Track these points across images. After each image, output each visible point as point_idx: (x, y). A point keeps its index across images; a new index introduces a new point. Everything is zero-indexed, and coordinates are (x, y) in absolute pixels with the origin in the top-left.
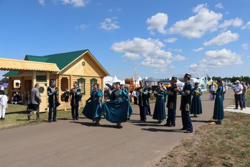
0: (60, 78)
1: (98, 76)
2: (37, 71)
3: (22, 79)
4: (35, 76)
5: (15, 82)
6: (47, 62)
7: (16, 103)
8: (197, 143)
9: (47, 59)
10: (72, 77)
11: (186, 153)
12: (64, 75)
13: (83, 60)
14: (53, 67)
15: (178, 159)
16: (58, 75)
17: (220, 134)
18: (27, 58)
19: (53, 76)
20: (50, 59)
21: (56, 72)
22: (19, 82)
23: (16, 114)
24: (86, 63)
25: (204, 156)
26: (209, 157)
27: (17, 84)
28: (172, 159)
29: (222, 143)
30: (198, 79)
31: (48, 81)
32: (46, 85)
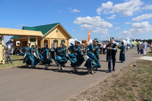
0: (43, 40)
1: (66, 38)
2: (30, 36)
3: (21, 40)
4: (29, 39)
5: (17, 42)
6: (35, 30)
7: (18, 54)
8: (120, 75)
9: (35, 29)
10: (50, 39)
11: (114, 80)
12: (46, 38)
13: (57, 29)
14: (39, 34)
15: (109, 83)
16: (42, 38)
17: (134, 71)
18: (24, 28)
19: (40, 39)
20: (37, 29)
21: (41, 36)
22: (19, 42)
23: (19, 61)
24: (58, 31)
25: (123, 82)
26: (126, 82)
27: (18, 44)
28: (106, 83)
29: (135, 76)
30: (126, 40)
31: (37, 41)
32: (35, 44)
